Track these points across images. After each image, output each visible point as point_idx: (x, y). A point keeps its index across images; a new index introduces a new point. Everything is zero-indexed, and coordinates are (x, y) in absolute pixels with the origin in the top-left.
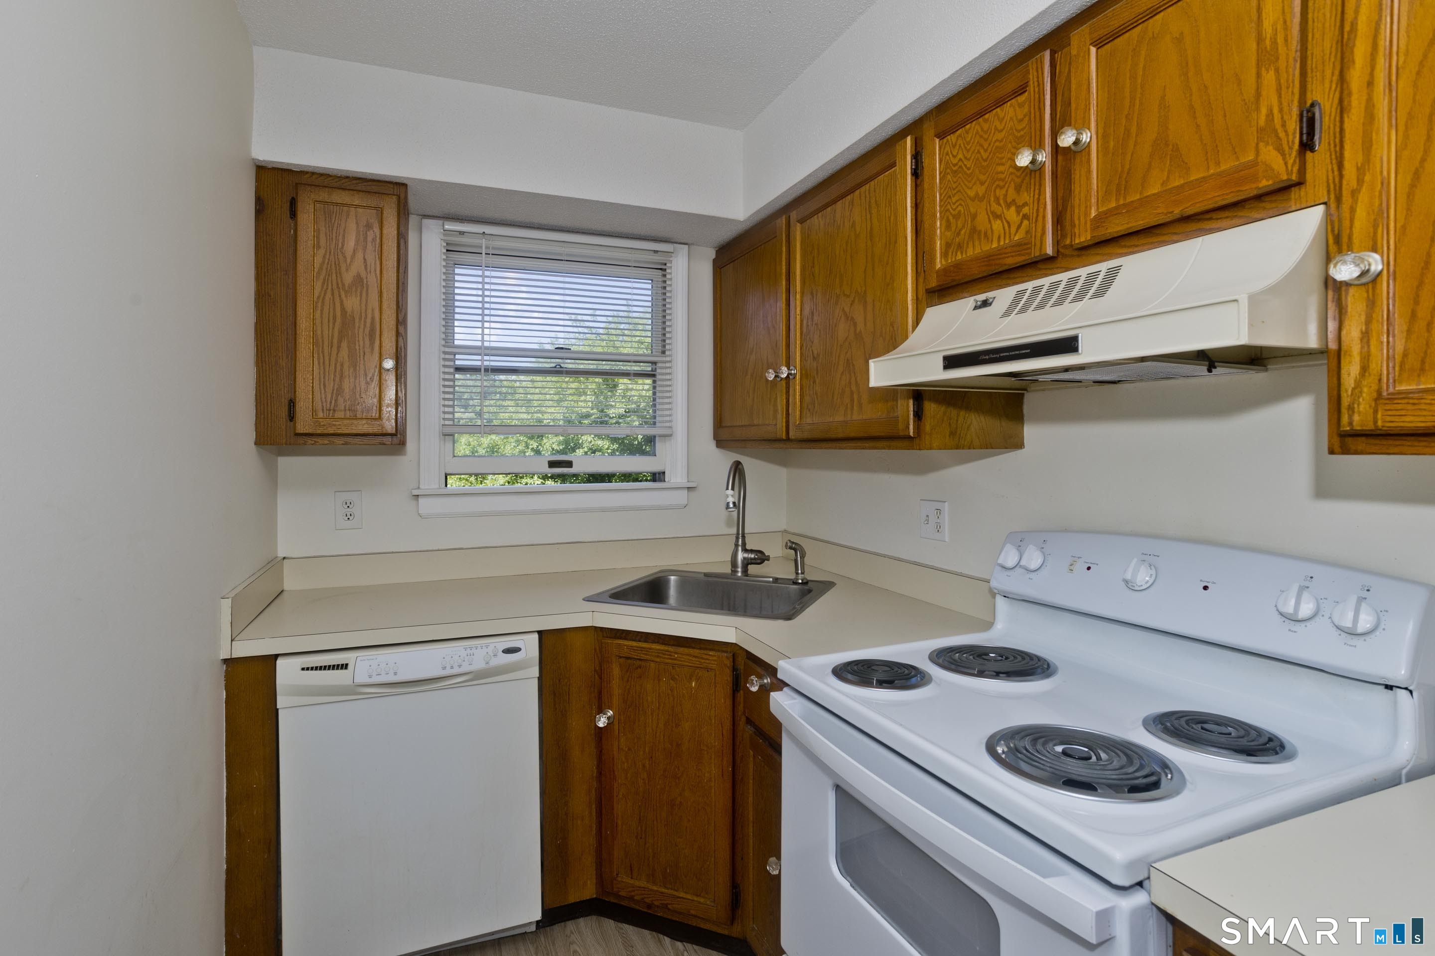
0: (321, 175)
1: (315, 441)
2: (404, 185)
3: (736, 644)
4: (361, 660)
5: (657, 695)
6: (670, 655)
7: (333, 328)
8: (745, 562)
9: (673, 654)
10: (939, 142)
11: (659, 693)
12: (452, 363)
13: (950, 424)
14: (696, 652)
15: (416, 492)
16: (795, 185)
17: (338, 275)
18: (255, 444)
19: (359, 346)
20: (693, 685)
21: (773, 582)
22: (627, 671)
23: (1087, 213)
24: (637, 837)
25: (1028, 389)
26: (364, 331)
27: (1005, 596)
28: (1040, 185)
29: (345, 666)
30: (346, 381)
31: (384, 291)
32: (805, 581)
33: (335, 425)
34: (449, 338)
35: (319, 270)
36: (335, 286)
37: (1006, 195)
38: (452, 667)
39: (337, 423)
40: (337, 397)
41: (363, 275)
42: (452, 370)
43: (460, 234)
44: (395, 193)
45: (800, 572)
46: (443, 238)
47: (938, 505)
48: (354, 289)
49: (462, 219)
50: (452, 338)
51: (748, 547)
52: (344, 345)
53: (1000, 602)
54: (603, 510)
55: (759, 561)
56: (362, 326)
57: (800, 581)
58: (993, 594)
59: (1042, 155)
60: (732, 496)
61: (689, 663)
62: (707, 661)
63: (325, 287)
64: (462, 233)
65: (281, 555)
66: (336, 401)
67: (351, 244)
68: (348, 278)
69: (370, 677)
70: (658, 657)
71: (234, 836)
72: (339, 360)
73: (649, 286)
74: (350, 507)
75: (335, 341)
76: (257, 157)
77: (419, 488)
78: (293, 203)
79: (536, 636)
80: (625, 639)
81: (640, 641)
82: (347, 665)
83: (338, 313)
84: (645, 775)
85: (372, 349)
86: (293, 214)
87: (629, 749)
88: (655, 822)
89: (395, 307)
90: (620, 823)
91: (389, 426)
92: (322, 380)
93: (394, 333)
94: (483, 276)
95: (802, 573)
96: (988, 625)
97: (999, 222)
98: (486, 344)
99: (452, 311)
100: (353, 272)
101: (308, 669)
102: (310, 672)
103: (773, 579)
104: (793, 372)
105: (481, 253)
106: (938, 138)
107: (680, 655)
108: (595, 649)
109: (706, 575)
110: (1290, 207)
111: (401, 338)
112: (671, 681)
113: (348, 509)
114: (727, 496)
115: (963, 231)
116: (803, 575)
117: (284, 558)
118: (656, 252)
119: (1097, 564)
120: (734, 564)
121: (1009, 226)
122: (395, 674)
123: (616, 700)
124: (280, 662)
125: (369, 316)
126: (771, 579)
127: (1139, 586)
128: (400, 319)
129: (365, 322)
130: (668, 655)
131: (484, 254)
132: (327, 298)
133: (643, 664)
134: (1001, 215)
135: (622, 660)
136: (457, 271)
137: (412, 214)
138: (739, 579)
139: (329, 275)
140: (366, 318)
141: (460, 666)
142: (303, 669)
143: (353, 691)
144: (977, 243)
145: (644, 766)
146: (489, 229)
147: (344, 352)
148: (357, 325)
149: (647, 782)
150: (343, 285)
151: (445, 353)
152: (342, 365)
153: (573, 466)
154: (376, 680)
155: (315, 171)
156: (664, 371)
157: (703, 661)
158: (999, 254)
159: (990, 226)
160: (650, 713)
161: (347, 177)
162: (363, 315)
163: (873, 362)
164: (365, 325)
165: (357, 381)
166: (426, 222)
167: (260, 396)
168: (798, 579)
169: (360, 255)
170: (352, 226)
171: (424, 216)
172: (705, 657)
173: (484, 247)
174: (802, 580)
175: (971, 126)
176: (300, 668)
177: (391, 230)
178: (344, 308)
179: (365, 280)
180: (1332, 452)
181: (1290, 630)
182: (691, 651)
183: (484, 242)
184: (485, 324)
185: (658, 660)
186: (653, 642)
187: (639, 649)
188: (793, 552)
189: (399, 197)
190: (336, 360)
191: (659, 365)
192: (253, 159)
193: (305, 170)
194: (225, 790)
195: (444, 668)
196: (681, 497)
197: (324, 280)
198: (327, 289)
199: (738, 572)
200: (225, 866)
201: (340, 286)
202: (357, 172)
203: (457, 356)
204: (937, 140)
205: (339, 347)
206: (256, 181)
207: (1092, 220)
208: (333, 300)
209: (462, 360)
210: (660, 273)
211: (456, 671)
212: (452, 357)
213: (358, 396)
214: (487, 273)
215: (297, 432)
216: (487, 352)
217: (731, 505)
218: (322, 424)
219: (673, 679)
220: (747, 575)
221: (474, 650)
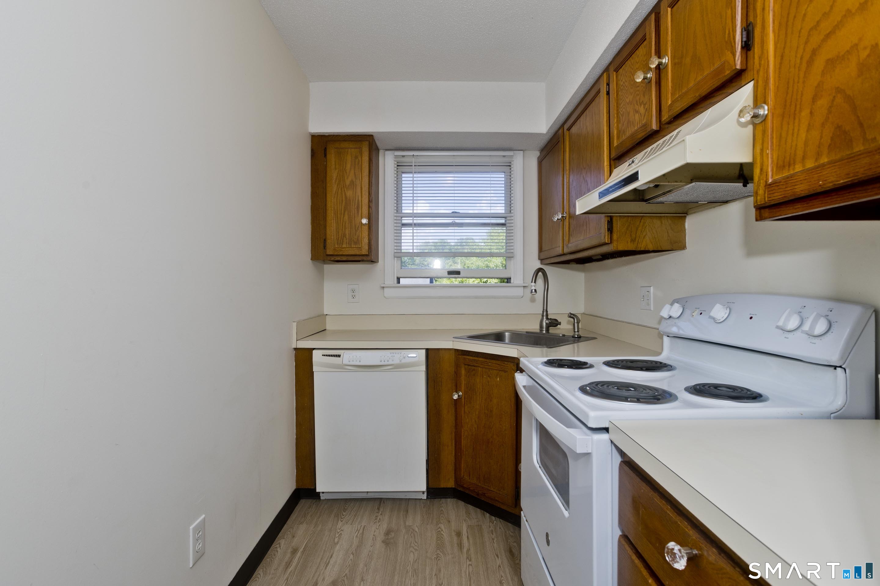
0: (337, 136)
1: (334, 258)
2: (372, 136)
3: (517, 358)
4: (346, 354)
5: (482, 385)
6: (487, 364)
7: (342, 206)
8: (547, 326)
9: (488, 363)
10: (616, 74)
11: (483, 384)
12: (400, 222)
13: (631, 235)
14: (499, 362)
15: (383, 285)
16: (563, 109)
17: (344, 181)
18: (311, 259)
19: (352, 213)
20: (498, 380)
21: (562, 336)
22: (468, 372)
23: (667, 103)
24: (472, 458)
25: (688, 213)
26: (354, 206)
27: (668, 336)
28: (650, 90)
29: (339, 356)
30: (347, 230)
31: (363, 187)
32: (578, 336)
33: (342, 251)
34: (400, 209)
35: (336, 180)
36: (342, 186)
37: (640, 99)
38: (384, 361)
39: (343, 250)
40: (343, 237)
41: (354, 180)
42: (400, 225)
43: (403, 157)
44: (368, 140)
45: (576, 331)
46: (396, 160)
47: (648, 289)
48: (350, 187)
49: (404, 149)
50: (401, 209)
51: (549, 317)
52: (346, 213)
53: (666, 339)
54: (476, 297)
55: (554, 325)
56: (354, 204)
57: (576, 336)
58: (661, 336)
59: (650, 74)
60: (534, 286)
61: (496, 368)
62: (504, 367)
63: (338, 187)
64: (403, 156)
65: (325, 313)
66: (343, 239)
67: (348, 166)
68: (348, 182)
69: (349, 361)
70: (482, 364)
71: (299, 425)
72: (344, 221)
73: (503, 176)
74: (354, 292)
75: (343, 212)
76: (311, 132)
77: (384, 284)
78: (325, 150)
79: (424, 351)
80: (468, 355)
81: (475, 357)
82: (340, 355)
83: (344, 199)
84: (476, 426)
85: (358, 215)
86: (325, 155)
87: (469, 412)
88: (480, 451)
89: (368, 194)
90: (464, 450)
91: (365, 251)
92: (337, 230)
93: (367, 206)
94: (413, 177)
95: (578, 331)
96: (659, 354)
97: (637, 115)
98: (415, 212)
99: (401, 196)
100: (350, 179)
101: (325, 355)
102: (325, 357)
103: (562, 335)
104: (564, 215)
105: (412, 166)
106: (615, 72)
107: (491, 364)
108: (455, 361)
109: (527, 332)
110: (742, 84)
111: (371, 209)
112: (488, 378)
113: (353, 293)
114: (532, 286)
115: (625, 122)
116: (578, 333)
117: (326, 315)
118: (504, 156)
119: (705, 311)
120: (541, 327)
121: (641, 116)
122: (360, 361)
123: (463, 388)
124: (314, 351)
125: (357, 199)
126: (561, 335)
127: (719, 320)
128: (370, 200)
129: (355, 202)
130: (486, 363)
131: (413, 166)
132: (339, 193)
133: (475, 368)
134: (638, 111)
135: (466, 366)
136: (403, 175)
137: (381, 149)
138: (544, 334)
139: (340, 182)
140: (355, 200)
141: (388, 361)
142: (323, 355)
143: (342, 367)
144: (630, 129)
145: (475, 421)
146: (416, 153)
147: (346, 217)
148: (352, 204)
149: (477, 430)
150: (346, 185)
151: (396, 216)
152: (345, 224)
153: (461, 274)
154: (352, 363)
155: (334, 134)
156: (510, 222)
157: (502, 367)
158: (636, 133)
159: (634, 117)
160: (478, 394)
161: (348, 135)
162: (354, 199)
163: (577, 201)
164: (355, 204)
165: (352, 230)
166: (387, 152)
167: (313, 238)
168: (575, 335)
169: (352, 172)
170: (349, 158)
171: (386, 150)
172: (504, 365)
173: (413, 162)
174: (577, 335)
175: (627, 63)
176: (321, 355)
177: (366, 158)
178: (346, 196)
179: (355, 182)
180: (757, 220)
181: (785, 337)
182: (497, 362)
183: (413, 160)
184: (414, 201)
185: (482, 366)
186: (480, 357)
187: (473, 360)
188: (572, 320)
189: (370, 142)
190: (343, 221)
191: (508, 218)
192: (310, 133)
193: (330, 134)
194: (295, 404)
195: (381, 361)
196: (520, 292)
197: (338, 184)
198: (339, 188)
199: (543, 330)
200: (295, 436)
201: (345, 186)
202: (350, 132)
203: (403, 218)
204: (615, 73)
205: (344, 214)
206: (312, 142)
207: (668, 106)
208: (342, 193)
209: (405, 221)
210: (509, 167)
211: (386, 363)
212: (400, 218)
213: (352, 237)
214: (415, 175)
215: (327, 254)
216: (415, 215)
217: (534, 290)
218: (337, 250)
219: (489, 376)
220: (549, 333)
221: (394, 354)
